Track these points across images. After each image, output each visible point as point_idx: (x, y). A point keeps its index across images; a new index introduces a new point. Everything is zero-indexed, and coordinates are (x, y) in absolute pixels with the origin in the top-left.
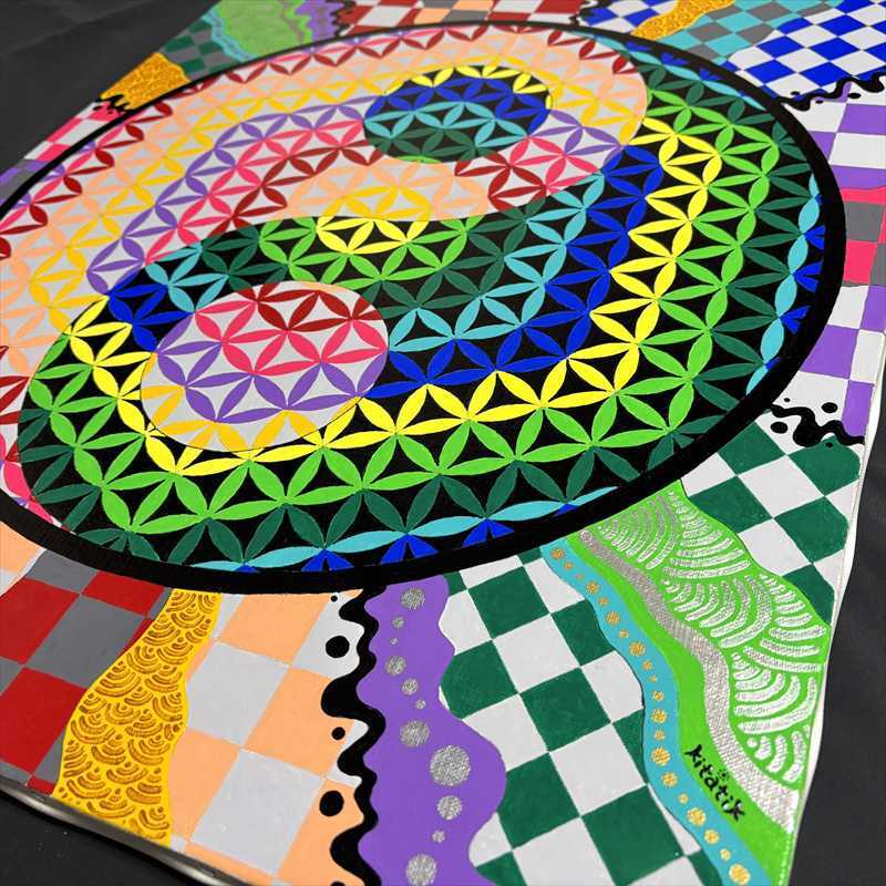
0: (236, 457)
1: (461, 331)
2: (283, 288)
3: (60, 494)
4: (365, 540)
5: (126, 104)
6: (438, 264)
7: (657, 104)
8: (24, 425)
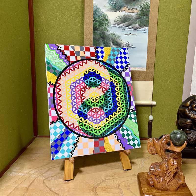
0: (101, 126)
1: (109, 109)
2: (92, 108)
3: (91, 135)
4: (113, 129)
5: (53, 83)
6: (103, 102)
7: (110, 74)
8: (83, 130)
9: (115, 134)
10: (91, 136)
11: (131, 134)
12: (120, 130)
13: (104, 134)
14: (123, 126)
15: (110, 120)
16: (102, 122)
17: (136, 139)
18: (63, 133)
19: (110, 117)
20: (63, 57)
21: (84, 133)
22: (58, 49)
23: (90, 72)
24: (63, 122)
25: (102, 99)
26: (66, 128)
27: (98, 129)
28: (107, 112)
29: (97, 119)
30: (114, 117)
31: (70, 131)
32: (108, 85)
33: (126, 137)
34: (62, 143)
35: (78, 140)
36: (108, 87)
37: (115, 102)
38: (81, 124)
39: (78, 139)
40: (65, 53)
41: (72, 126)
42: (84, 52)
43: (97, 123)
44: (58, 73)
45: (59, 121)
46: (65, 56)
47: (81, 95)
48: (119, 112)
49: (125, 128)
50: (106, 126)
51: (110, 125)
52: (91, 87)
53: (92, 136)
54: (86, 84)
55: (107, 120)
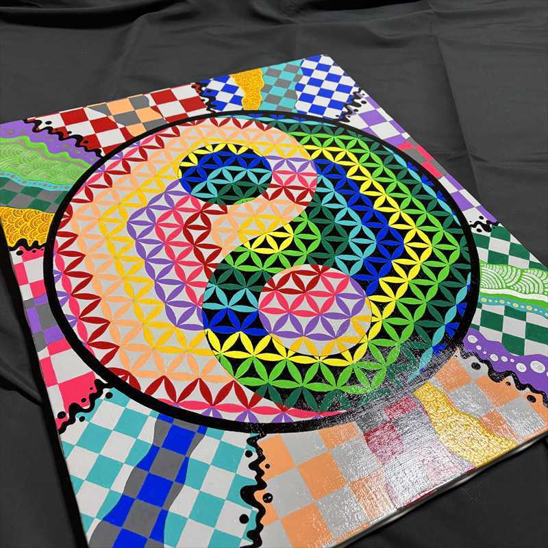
0: (362, 344)
2: (276, 279)
3: (327, 403)
4: (439, 335)
7: (299, 139)
8: (267, 397)
9: (465, 355)
10: (328, 411)
12: (477, 328)
14: (479, 301)
15: (393, 299)
19: (386, 288)
21: (284, 410)
22: (36, 131)
23: (203, 155)
25: (307, 230)
26: (159, 418)
27: (351, 362)
28: (363, 271)
29: (320, 315)
30: (406, 279)
31: (194, 427)
32: (310, 174)
33: (535, 348)
35: (261, 458)
37: (377, 221)
38: (244, 368)
41: (196, 396)
42: (155, 108)
44: (52, 201)
45: (109, 396)
46: (74, 140)
47: (196, 246)
49: (499, 310)
50: (391, 331)
51: (410, 322)
52: (231, 203)
54: (204, 199)
55: (377, 303)
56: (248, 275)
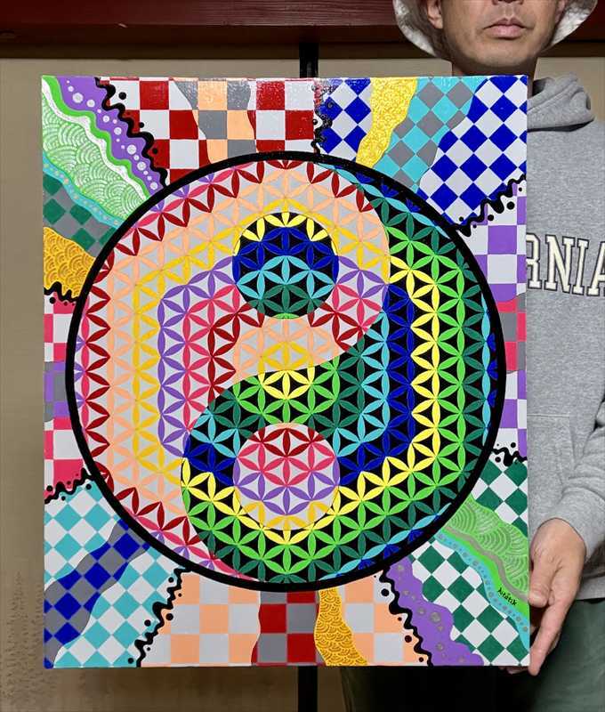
0: (305, 530)
1: (362, 438)
2: (269, 430)
3: (249, 567)
4: (374, 552)
5: (69, 293)
6: (333, 397)
7: (393, 241)
8: (205, 542)
9: (383, 579)
10: (246, 574)
11: (481, 590)
12: (413, 560)
13: (320, 573)
14: (435, 536)
15: (360, 498)
16: (316, 508)
17: (505, 616)
18: (106, 547)
19: (361, 485)
20: (132, 149)
21: (212, 558)
22: (106, 106)
23: (274, 227)
24: (107, 490)
25: (328, 385)
26: (120, 522)
27: (286, 543)
28: (352, 457)
29: (287, 486)
30: (385, 483)
31: (140, 541)
32: (373, 306)
33: (448, 601)
34: (97, 596)
35: (179, 587)
36: (369, 313)
37: (403, 399)
38: (199, 509)
39: (180, 581)
40: (142, 125)
41: (152, 516)
42: (252, 117)
43: (287, 511)
44: (97, 238)
45: (89, 487)
46: (143, 142)
47: (214, 357)
48: (420, 457)
49: (446, 552)
50: (337, 530)
51: (359, 528)
52: (271, 313)
53: (254, 573)
54: (247, 298)
55: (342, 496)
56: (245, 414)
